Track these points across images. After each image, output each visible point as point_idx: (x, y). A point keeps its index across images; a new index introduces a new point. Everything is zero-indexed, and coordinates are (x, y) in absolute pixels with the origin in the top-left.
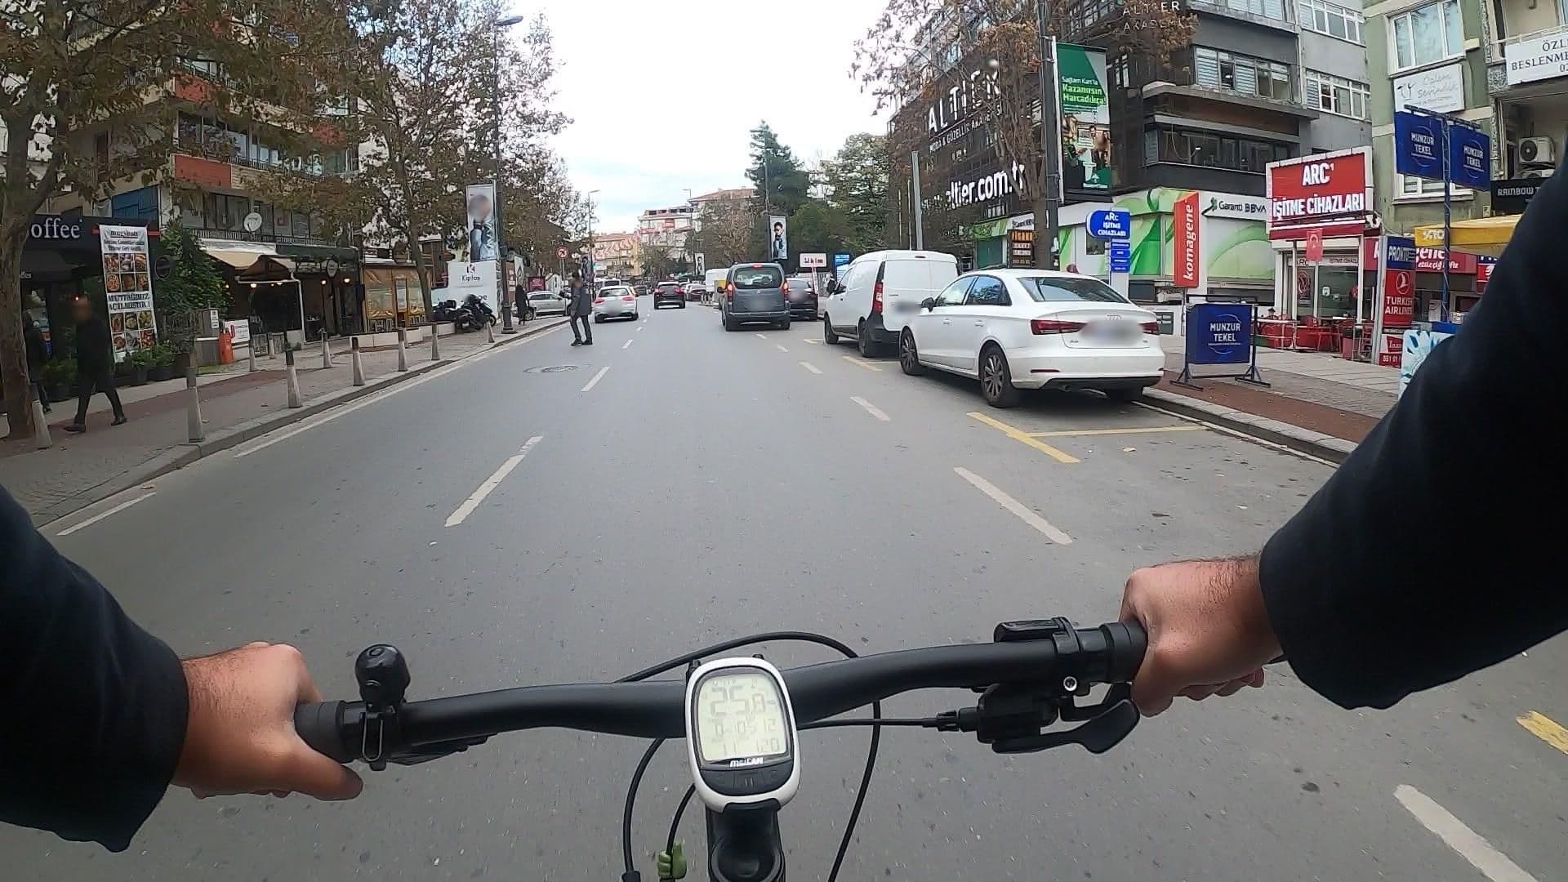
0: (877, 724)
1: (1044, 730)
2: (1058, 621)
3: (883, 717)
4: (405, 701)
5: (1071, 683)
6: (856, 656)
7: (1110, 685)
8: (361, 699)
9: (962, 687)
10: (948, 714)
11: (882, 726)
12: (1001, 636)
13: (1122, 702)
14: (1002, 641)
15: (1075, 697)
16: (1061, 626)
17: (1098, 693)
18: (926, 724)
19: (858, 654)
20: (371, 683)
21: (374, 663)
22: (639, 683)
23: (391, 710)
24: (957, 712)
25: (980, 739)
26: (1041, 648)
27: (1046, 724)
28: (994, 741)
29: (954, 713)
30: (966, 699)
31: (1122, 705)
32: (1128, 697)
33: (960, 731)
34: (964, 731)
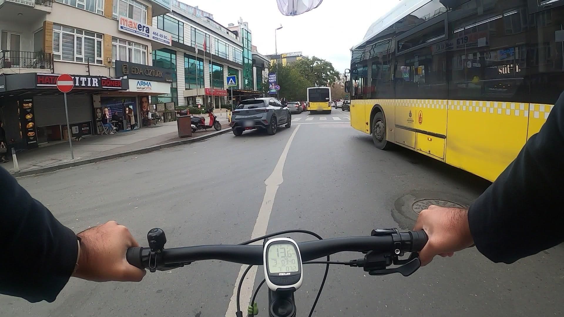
0: (328, 263)
1: (387, 268)
2: (394, 229)
3: (330, 261)
4: (164, 248)
5: (398, 251)
6: (322, 239)
7: (411, 253)
8: (149, 247)
9: (359, 252)
10: (354, 261)
11: (330, 264)
12: (374, 234)
13: (415, 259)
14: (374, 235)
15: (398, 256)
16: (395, 231)
17: (407, 255)
18: (346, 264)
19: (322, 238)
20: (152, 241)
21: (154, 234)
22: (246, 246)
23: (159, 251)
24: (357, 260)
25: (364, 270)
26: (388, 238)
27: (388, 265)
28: (370, 271)
29: (356, 261)
30: (360, 256)
31: (415, 260)
32: (418, 257)
33: (358, 267)
34: (359, 267)
